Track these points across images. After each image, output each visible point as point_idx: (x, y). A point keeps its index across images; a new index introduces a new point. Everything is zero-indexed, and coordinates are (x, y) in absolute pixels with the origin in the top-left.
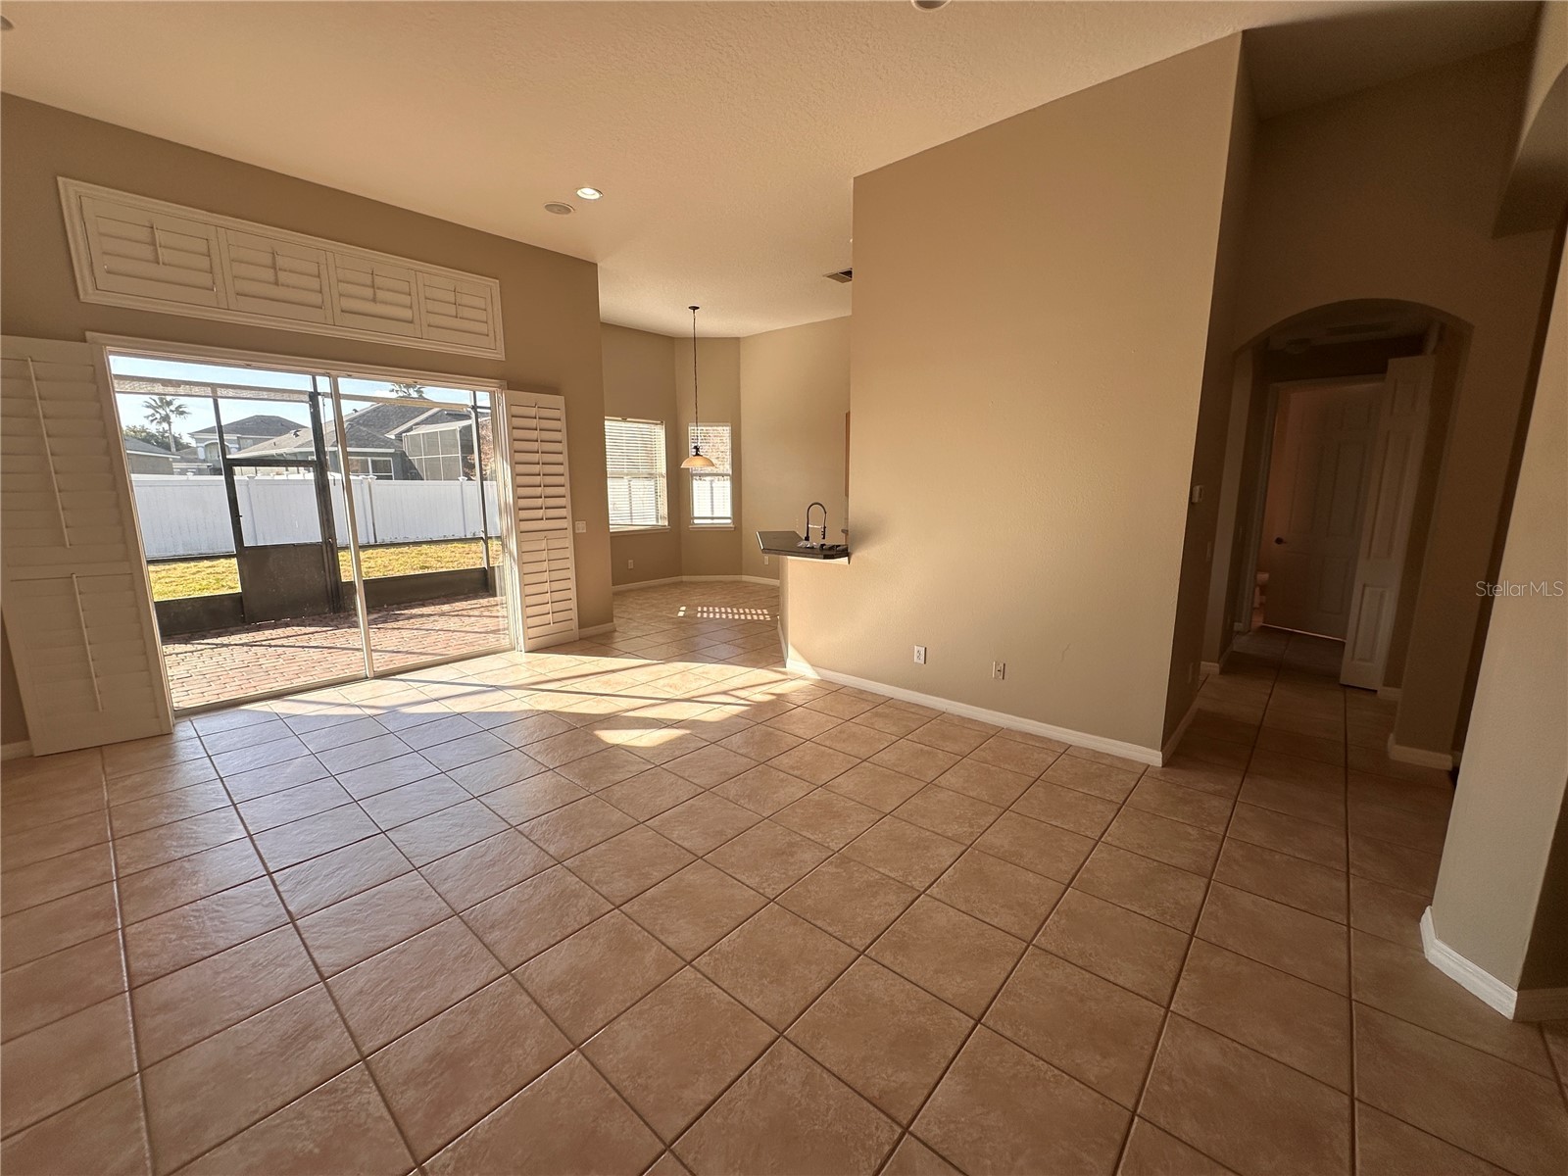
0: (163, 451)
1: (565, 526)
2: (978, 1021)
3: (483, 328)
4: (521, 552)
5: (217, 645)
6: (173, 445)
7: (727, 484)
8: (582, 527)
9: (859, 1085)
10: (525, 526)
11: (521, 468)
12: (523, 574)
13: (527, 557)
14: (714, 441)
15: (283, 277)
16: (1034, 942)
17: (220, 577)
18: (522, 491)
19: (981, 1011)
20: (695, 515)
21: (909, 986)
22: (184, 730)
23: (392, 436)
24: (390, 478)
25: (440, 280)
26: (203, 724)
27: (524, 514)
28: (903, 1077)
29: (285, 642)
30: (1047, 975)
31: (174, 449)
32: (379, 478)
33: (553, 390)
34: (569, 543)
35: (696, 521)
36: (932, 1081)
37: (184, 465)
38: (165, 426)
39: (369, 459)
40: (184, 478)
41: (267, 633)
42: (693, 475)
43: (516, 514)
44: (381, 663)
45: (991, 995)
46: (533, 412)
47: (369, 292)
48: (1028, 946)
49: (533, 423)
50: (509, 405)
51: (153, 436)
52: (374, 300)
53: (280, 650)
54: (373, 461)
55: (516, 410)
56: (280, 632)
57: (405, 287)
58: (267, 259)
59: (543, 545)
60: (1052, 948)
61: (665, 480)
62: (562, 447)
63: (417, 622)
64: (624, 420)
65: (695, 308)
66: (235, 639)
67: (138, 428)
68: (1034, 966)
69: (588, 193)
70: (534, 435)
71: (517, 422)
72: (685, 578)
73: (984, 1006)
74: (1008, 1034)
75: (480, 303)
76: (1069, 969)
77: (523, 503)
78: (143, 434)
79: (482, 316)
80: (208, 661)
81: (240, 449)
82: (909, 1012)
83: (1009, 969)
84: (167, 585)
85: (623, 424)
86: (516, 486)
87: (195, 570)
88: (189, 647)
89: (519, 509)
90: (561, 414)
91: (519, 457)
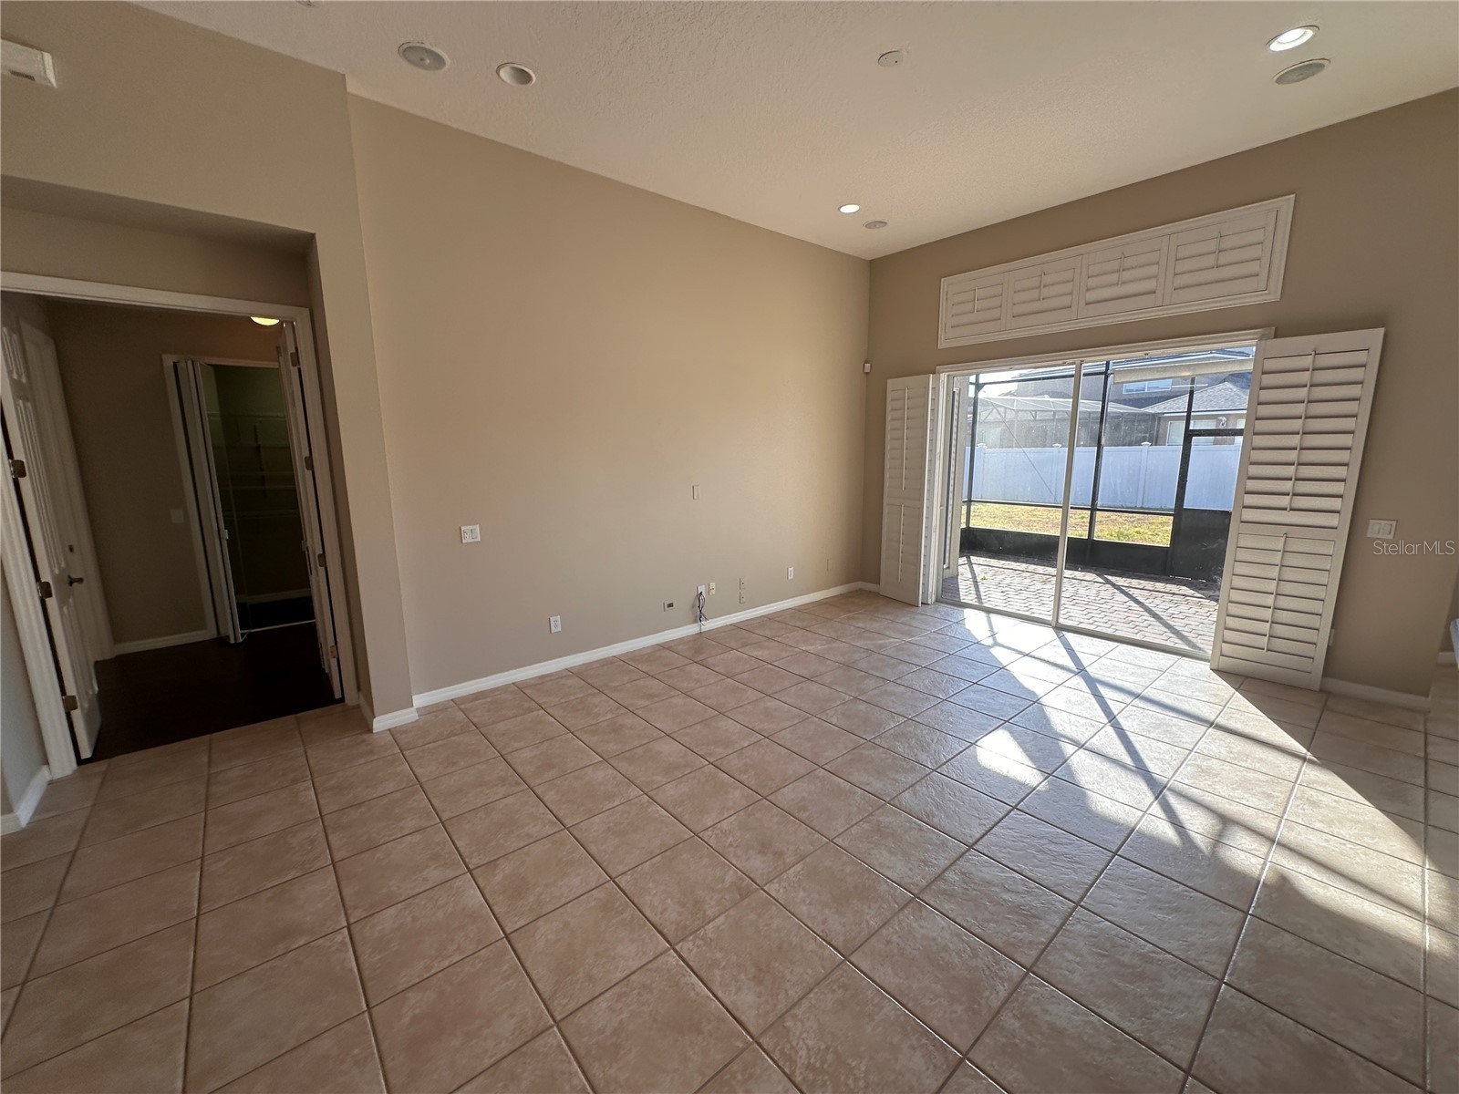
2: (507, 936)
9: (510, 856)
16: (555, 1029)
19: (513, 941)
21: (563, 901)
28: (499, 878)
30: (512, 1016)
36: (486, 891)
45: (522, 956)
48: (554, 1020)
60: (539, 1043)
68: (527, 1009)
73: (516, 946)
74: (482, 952)
76: (506, 1047)
82: (541, 894)
83: (538, 985)
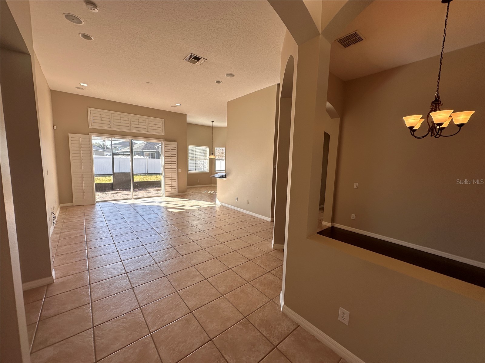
0: (102, 149)
1: (176, 170)
3: (160, 129)
4: (165, 175)
5: (106, 193)
6: (105, 148)
7: (224, 162)
8: (180, 170)
10: (166, 170)
11: (166, 158)
12: (165, 180)
13: (166, 176)
14: (220, 152)
15: (122, 121)
17: (110, 180)
18: (166, 162)
20: (216, 170)
22: (97, 204)
23: (156, 147)
24: (155, 158)
25: (152, 120)
26: (100, 204)
27: (166, 167)
29: (120, 193)
31: (105, 149)
32: (151, 158)
33: (175, 141)
34: (176, 174)
35: (216, 171)
37: (107, 153)
38: (104, 142)
39: (150, 153)
40: (106, 157)
41: (117, 192)
42: (216, 160)
43: (165, 167)
44: (135, 197)
46: (170, 146)
47: (138, 123)
49: (170, 148)
50: (165, 144)
51: (101, 145)
52: (139, 125)
53: (118, 194)
54: (151, 153)
55: (166, 145)
56: (119, 191)
57: (145, 122)
58: (119, 118)
59: (170, 174)
61: (208, 161)
62: (176, 153)
63: (148, 191)
64: (199, 146)
65: (213, 122)
66: (110, 192)
67: (98, 143)
69: (178, 105)
70: (170, 150)
71: (166, 148)
72: (213, 185)
75: (160, 124)
77: (166, 165)
78: (99, 145)
79: (160, 126)
80: (104, 195)
81: (121, 149)
84: (98, 180)
85: (198, 147)
86: (165, 161)
87: (105, 178)
88: (101, 193)
89: (165, 166)
90: (176, 146)
91: (166, 155)
